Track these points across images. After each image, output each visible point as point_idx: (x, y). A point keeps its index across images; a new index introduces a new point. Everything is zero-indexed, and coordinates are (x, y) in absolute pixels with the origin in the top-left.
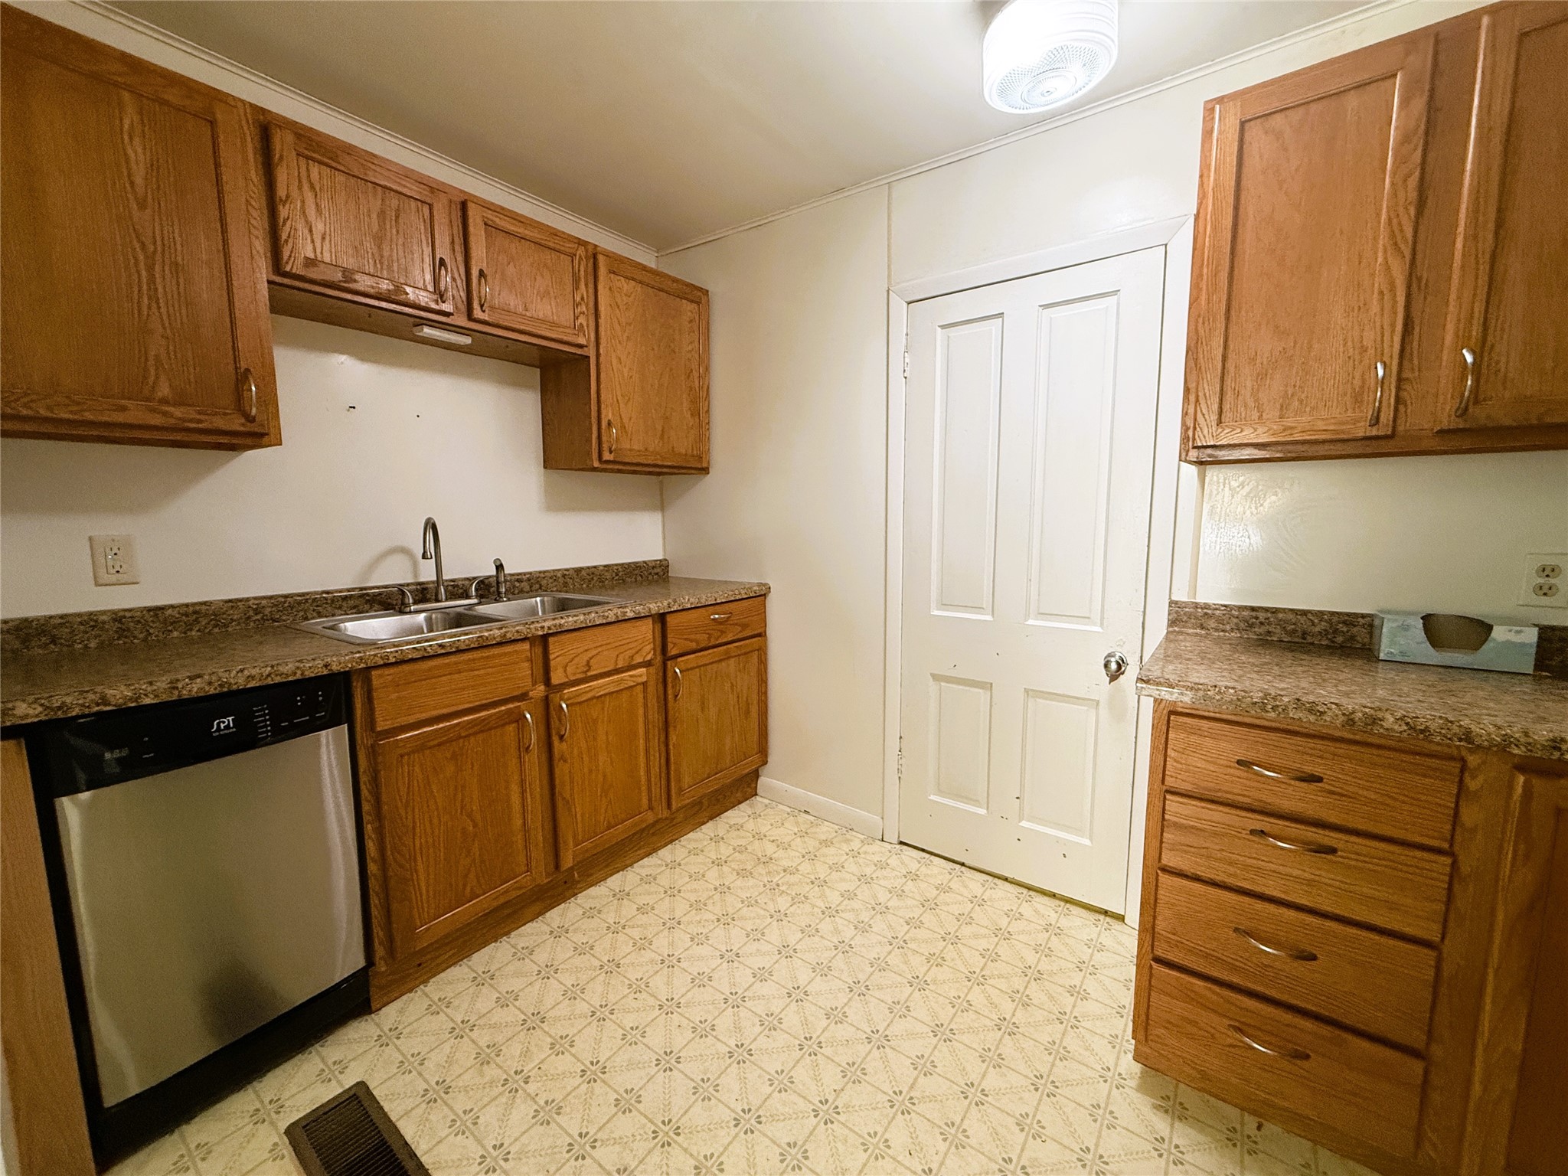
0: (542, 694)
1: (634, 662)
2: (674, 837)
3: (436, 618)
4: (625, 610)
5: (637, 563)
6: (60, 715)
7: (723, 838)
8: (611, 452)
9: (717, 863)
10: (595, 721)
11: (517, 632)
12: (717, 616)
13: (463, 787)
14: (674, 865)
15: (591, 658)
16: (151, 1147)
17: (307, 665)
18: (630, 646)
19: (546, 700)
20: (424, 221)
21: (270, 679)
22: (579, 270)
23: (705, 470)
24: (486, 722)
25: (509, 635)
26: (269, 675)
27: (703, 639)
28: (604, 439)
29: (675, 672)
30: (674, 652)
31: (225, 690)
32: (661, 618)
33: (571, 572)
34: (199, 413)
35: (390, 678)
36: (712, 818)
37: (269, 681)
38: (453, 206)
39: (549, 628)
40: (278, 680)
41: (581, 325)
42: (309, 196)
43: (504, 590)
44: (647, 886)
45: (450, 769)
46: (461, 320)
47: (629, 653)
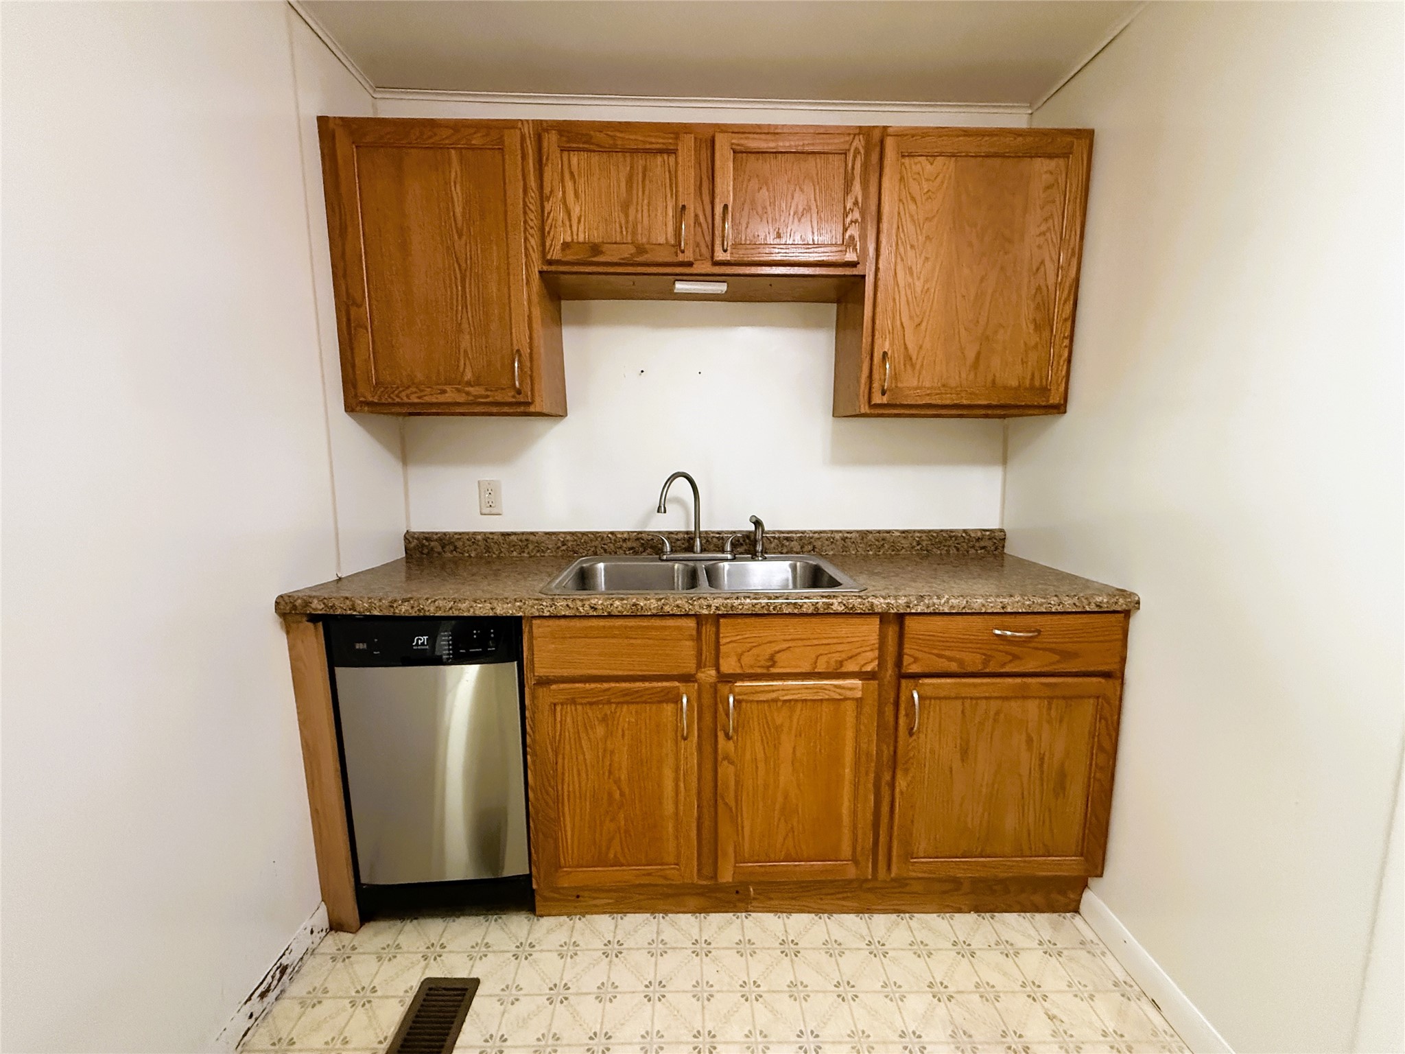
0: (713, 680)
1: (844, 669)
2: (903, 908)
3: (678, 569)
4: (831, 601)
5: (951, 531)
6: (331, 612)
7: (973, 954)
8: (883, 393)
9: (938, 991)
10: (779, 729)
11: (678, 606)
12: (1009, 633)
13: (612, 752)
14: (877, 949)
15: (779, 652)
16: (391, 922)
17: (479, 605)
18: (840, 648)
19: (714, 687)
20: (670, 172)
21: (451, 611)
22: (853, 168)
23: (1060, 408)
24: (641, 694)
25: (667, 608)
26: (451, 608)
27: (973, 661)
28: (876, 376)
29: (912, 695)
30: (914, 669)
31: (422, 614)
32: (897, 620)
33: (853, 535)
34: (487, 390)
35: (549, 629)
36: (977, 910)
37: (450, 613)
38: (704, 145)
39: (717, 608)
40: (456, 613)
41: (852, 238)
42: (569, 185)
43: (760, 549)
44: (825, 957)
45: (600, 731)
46: (706, 268)
47: (837, 657)
